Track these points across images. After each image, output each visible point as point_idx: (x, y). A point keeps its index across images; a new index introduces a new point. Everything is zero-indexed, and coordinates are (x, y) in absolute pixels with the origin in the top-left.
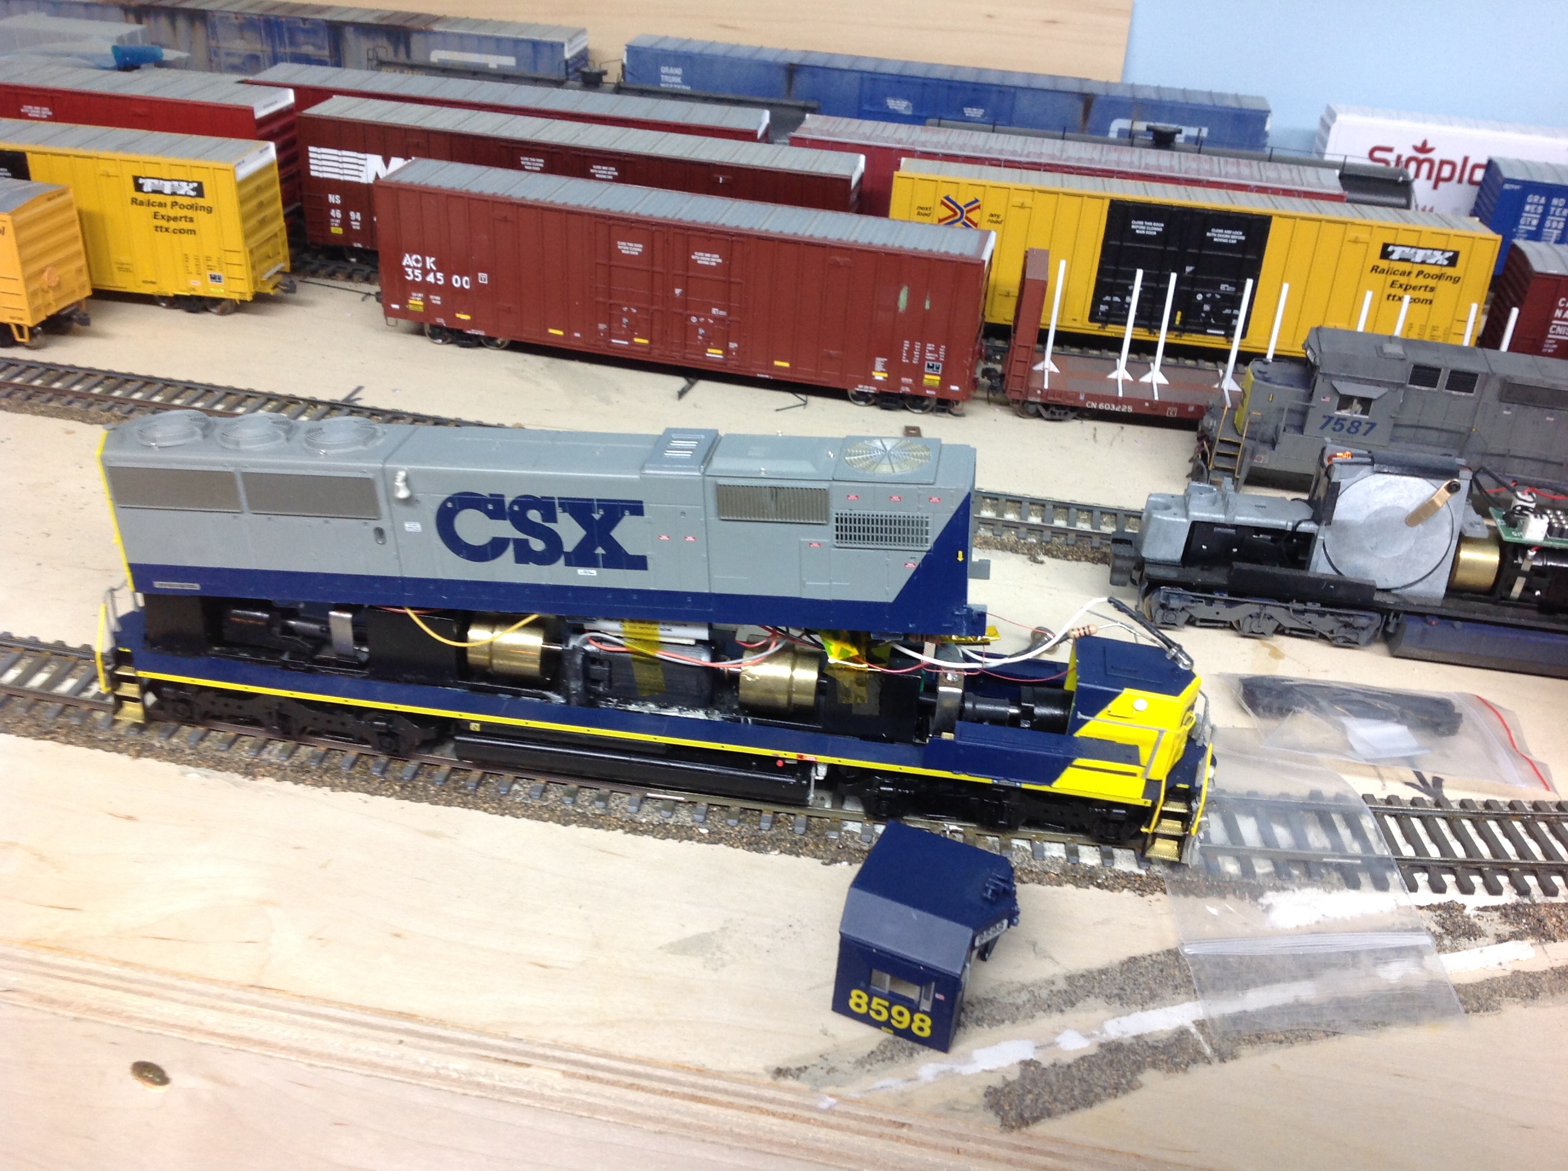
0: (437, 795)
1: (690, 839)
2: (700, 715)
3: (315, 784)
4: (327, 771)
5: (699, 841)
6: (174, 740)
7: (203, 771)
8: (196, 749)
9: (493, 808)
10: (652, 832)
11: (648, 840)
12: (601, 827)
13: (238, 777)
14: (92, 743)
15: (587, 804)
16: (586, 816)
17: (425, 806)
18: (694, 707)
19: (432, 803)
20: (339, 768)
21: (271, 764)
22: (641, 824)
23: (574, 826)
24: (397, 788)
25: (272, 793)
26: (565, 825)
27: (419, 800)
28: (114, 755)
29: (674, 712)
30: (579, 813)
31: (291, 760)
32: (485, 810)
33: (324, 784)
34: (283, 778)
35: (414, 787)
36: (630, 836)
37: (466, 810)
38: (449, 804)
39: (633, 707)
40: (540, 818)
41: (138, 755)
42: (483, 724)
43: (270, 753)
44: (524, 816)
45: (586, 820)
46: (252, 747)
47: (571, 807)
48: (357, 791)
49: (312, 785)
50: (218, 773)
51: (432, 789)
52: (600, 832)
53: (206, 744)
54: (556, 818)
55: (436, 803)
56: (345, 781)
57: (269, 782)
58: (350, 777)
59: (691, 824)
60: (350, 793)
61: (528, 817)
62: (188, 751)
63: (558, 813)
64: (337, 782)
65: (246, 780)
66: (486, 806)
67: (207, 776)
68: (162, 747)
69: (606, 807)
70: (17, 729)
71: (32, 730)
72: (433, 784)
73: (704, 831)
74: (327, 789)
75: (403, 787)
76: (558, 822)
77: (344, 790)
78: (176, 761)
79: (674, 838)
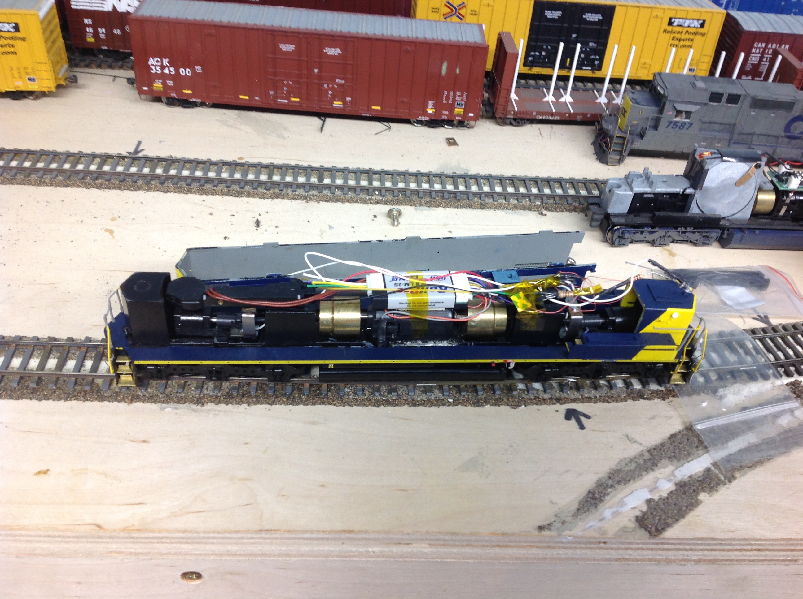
0: (307, 400)
1: (443, 405)
2: (445, 344)
3: (238, 403)
4: (243, 396)
5: (449, 406)
6: (149, 390)
7: (172, 405)
8: (164, 393)
9: (338, 403)
10: (424, 404)
11: (421, 408)
12: (397, 405)
13: (194, 406)
14: (101, 398)
15: (386, 394)
16: (389, 401)
17: (301, 407)
18: (442, 339)
19: (304, 405)
20: (250, 392)
21: (211, 396)
22: (418, 401)
23: (382, 407)
24: (285, 400)
25: (217, 413)
26: (378, 407)
27: (298, 404)
28: (116, 403)
29: (431, 344)
30: (384, 400)
31: (221, 393)
32: (334, 405)
33: (243, 403)
34: (219, 402)
35: (294, 397)
36: (413, 408)
37: (324, 406)
38: (314, 404)
39: (409, 344)
40: (365, 405)
41: (131, 401)
42: (335, 365)
43: (207, 389)
44: (355, 405)
45: (388, 403)
46: (197, 388)
47: (379, 397)
48: (262, 403)
49: (236, 404)
50: (181, 405)
51: (304, 398)
52: (397, 407)
53: (169, 390)
54: (373, 404)
55: (307, 405)
56: (255, 400)
57: (210, 406)
58: (256, 397)
59: (443, 398)
60: (258, 406)
61: (358, 405)
62: (161, 396)
63: (373, 401)
64: (250, 401)
65: (199, 407)
66: (335, 402)
67: (176, 408)
68: (144, 396)
69: (397, 395)
70: (53, 397)
71: (62, 396)
72: (304, 395)
73: (451, 400)
74: (245, 405)
75: (288, 399)
76: (375, 405)
77: (255, 404)
78: (155, 402)
79: (435, 406)
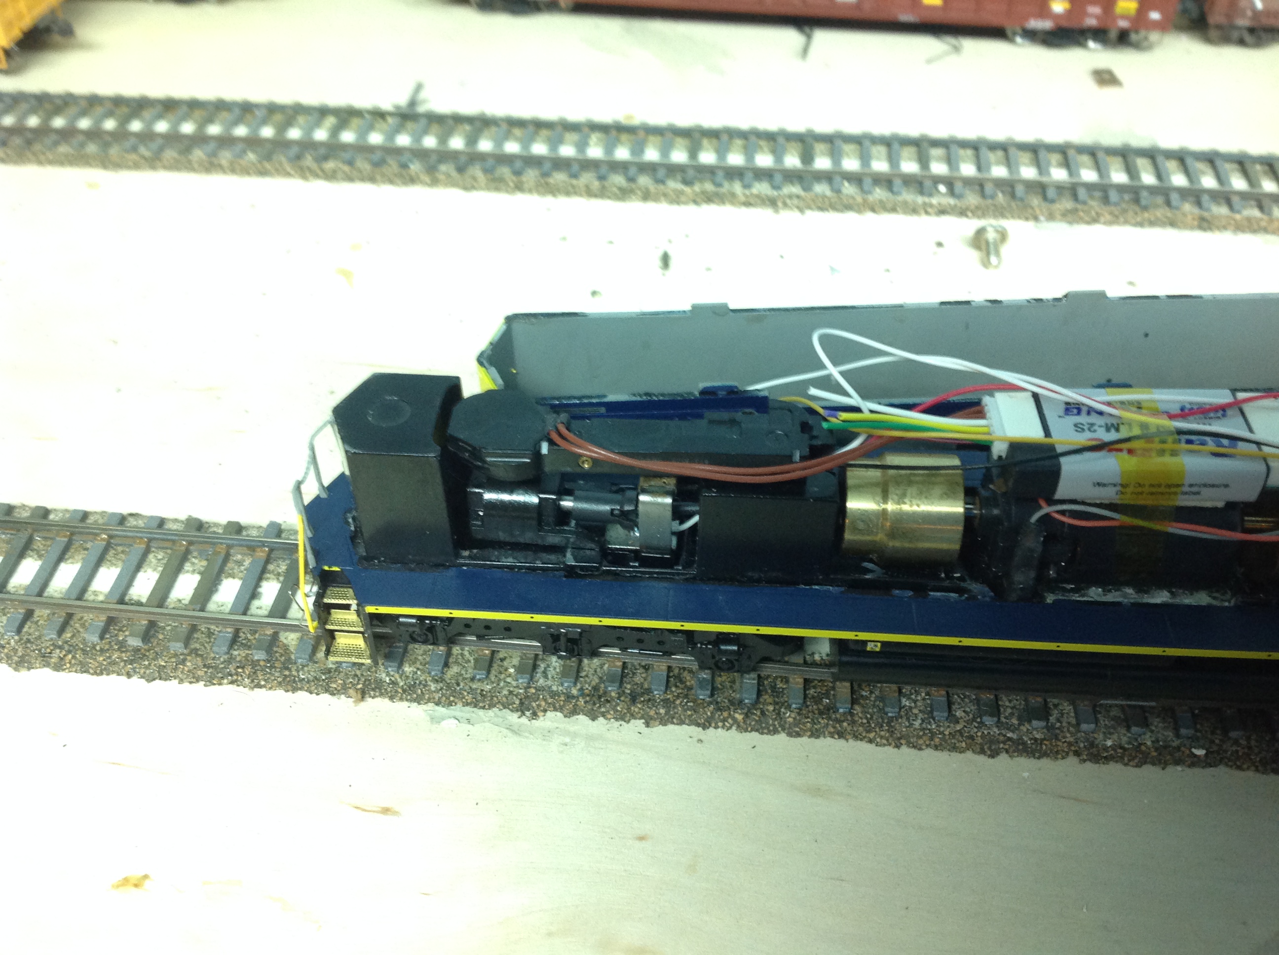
0: (796, 723)
1: (1178, 762)
3: (620, 718)
4: (634, 699)
5: (1192, 765)
6: (408, 669)
7: (459, 710)
8: (442, 680)
9: (882, 737)
10: (1122, 758)
11: (1114, 768)
12: (1043, 755)
13: (513, 718)
14: (292, 684)
15: (1015, 721)
16: (1024, 744)
17: (782, 738)
19: (790, 735)
20: (649, 691)
21: (554, 694)
22: (1106, 749)
23: (1003, 756)
24: (739, 717)
25: (567, 740)
26: (992, 756)
27: (775, 732)
28: (326, 697)
30: (1010, 739)
31: (579, 686)
32: (870, 741)
33: (633, 716)
34: (574, 712)
35: (763, 713)
36: (1089, 765)
37: (842, 742)
38: (815, 734)
40: (954, 748)
41: (363, 695)
42: (884, 644)
43: (545, 674)
44: (927, 746)
45: (1021, 748)
46: (520, 670)
47: (996, 730)
48: (681, 723)
49: (616, 719)
50: (481, 712)
51: (789, 717)
52: (1045, 762)
53: (455, 669)
54: (978, 748)
55: (798, 735)
56: (662, 711)
57: (552, 719)
58: (666, 703)
59: (1176, 743)
60: (671, 727)
61: (936, 748)
62: (433, 686)
63: (979, 740)
64: (652, 713)
65: (524, 720)
66: (872, 735)
67: (469, 721)
68: (394, 683)
69: (1049, 728)
70: (179, 673)
71: (200, 673)
72: (789, 707)
73: (1200, 752)
74: (639, 724)
75: (747, 716)
76: (982, 752)
77: (664, 723)
78: (418, 700)
79: (1154, 764)
